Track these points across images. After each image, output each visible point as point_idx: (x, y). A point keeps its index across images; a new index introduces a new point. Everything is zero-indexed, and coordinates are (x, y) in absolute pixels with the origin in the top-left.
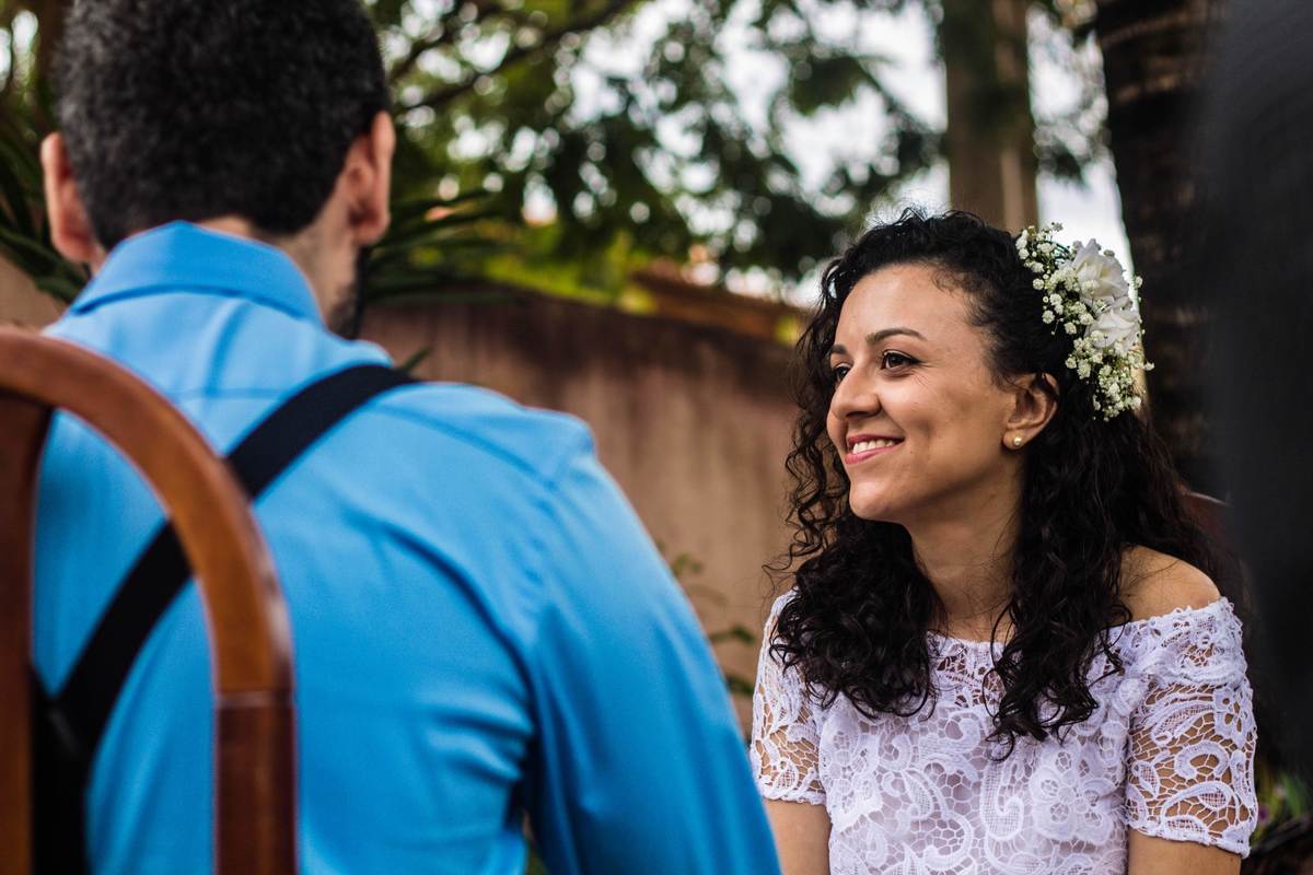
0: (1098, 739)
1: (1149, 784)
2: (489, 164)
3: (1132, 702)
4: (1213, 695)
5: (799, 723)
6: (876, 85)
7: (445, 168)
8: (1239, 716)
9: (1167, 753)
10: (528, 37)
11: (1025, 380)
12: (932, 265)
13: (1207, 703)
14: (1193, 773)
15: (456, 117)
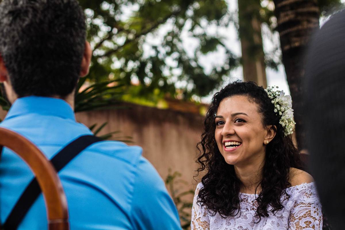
0: (282, 217)
1: (293, 228)
2: (121, 70)
3: (290, 207)
4: (311, 206)
5: (204, 217)
6: (223, 45)
7: (110, 71)
8: (318, 212)
9: (298, 220)
10: (131, 37)
11: (269, 127)
12: (247, 96)
13: (309, 208)
14: (305, 225)
15: (113, 57)
